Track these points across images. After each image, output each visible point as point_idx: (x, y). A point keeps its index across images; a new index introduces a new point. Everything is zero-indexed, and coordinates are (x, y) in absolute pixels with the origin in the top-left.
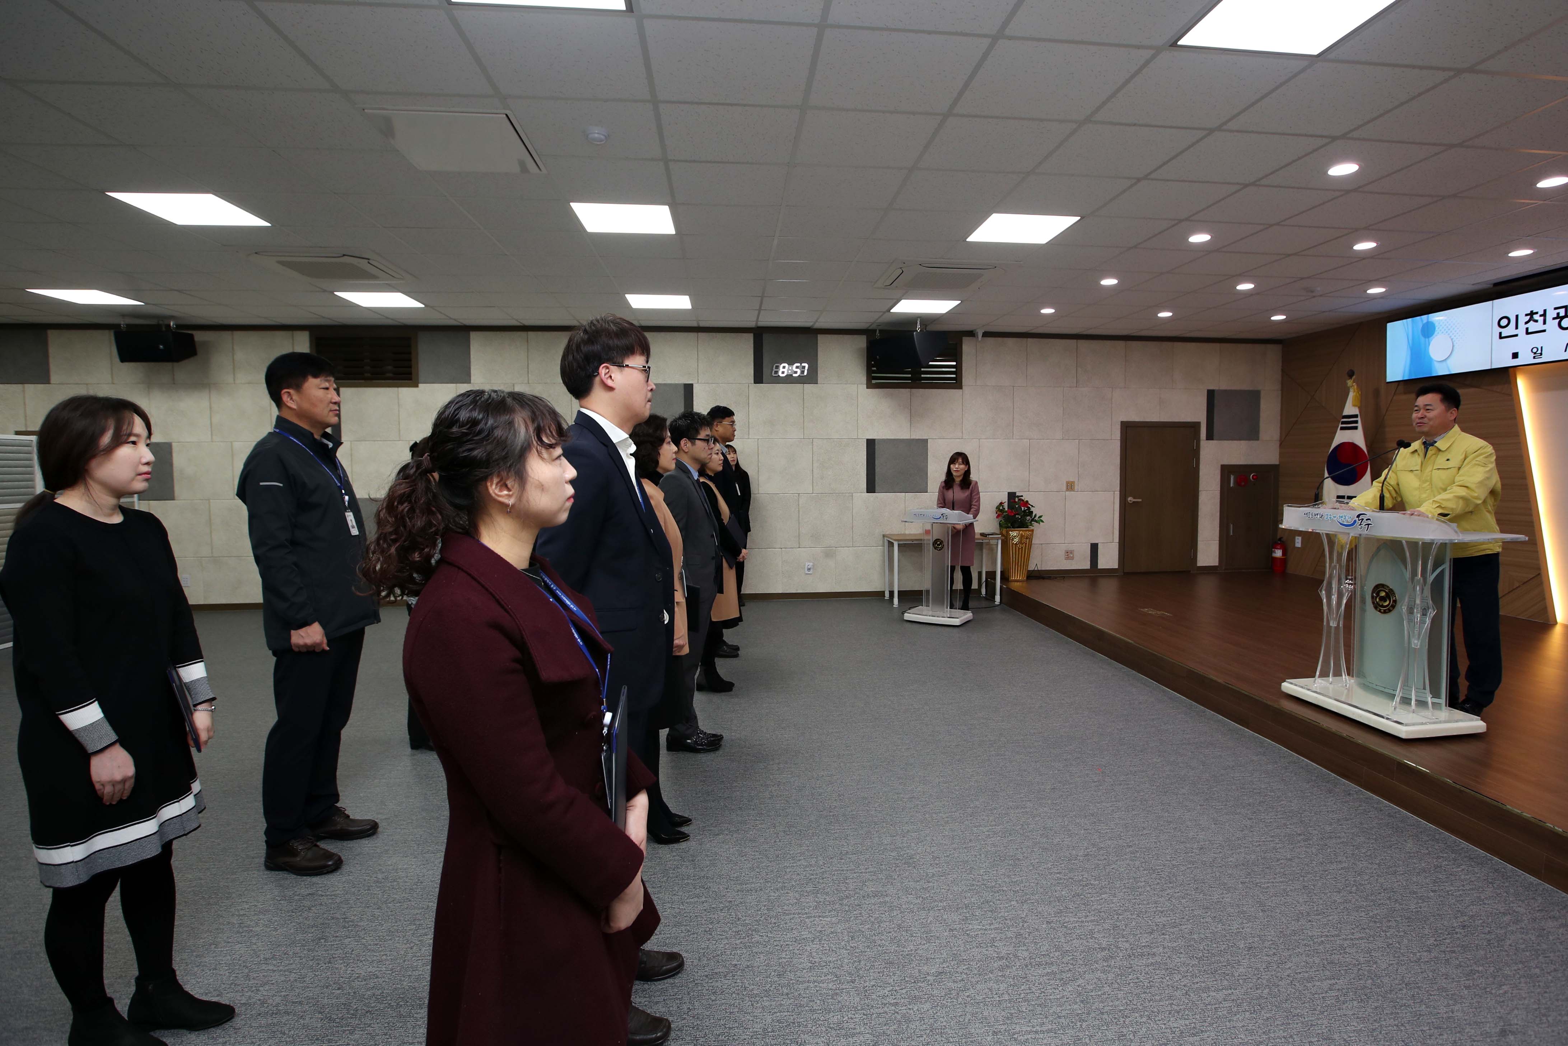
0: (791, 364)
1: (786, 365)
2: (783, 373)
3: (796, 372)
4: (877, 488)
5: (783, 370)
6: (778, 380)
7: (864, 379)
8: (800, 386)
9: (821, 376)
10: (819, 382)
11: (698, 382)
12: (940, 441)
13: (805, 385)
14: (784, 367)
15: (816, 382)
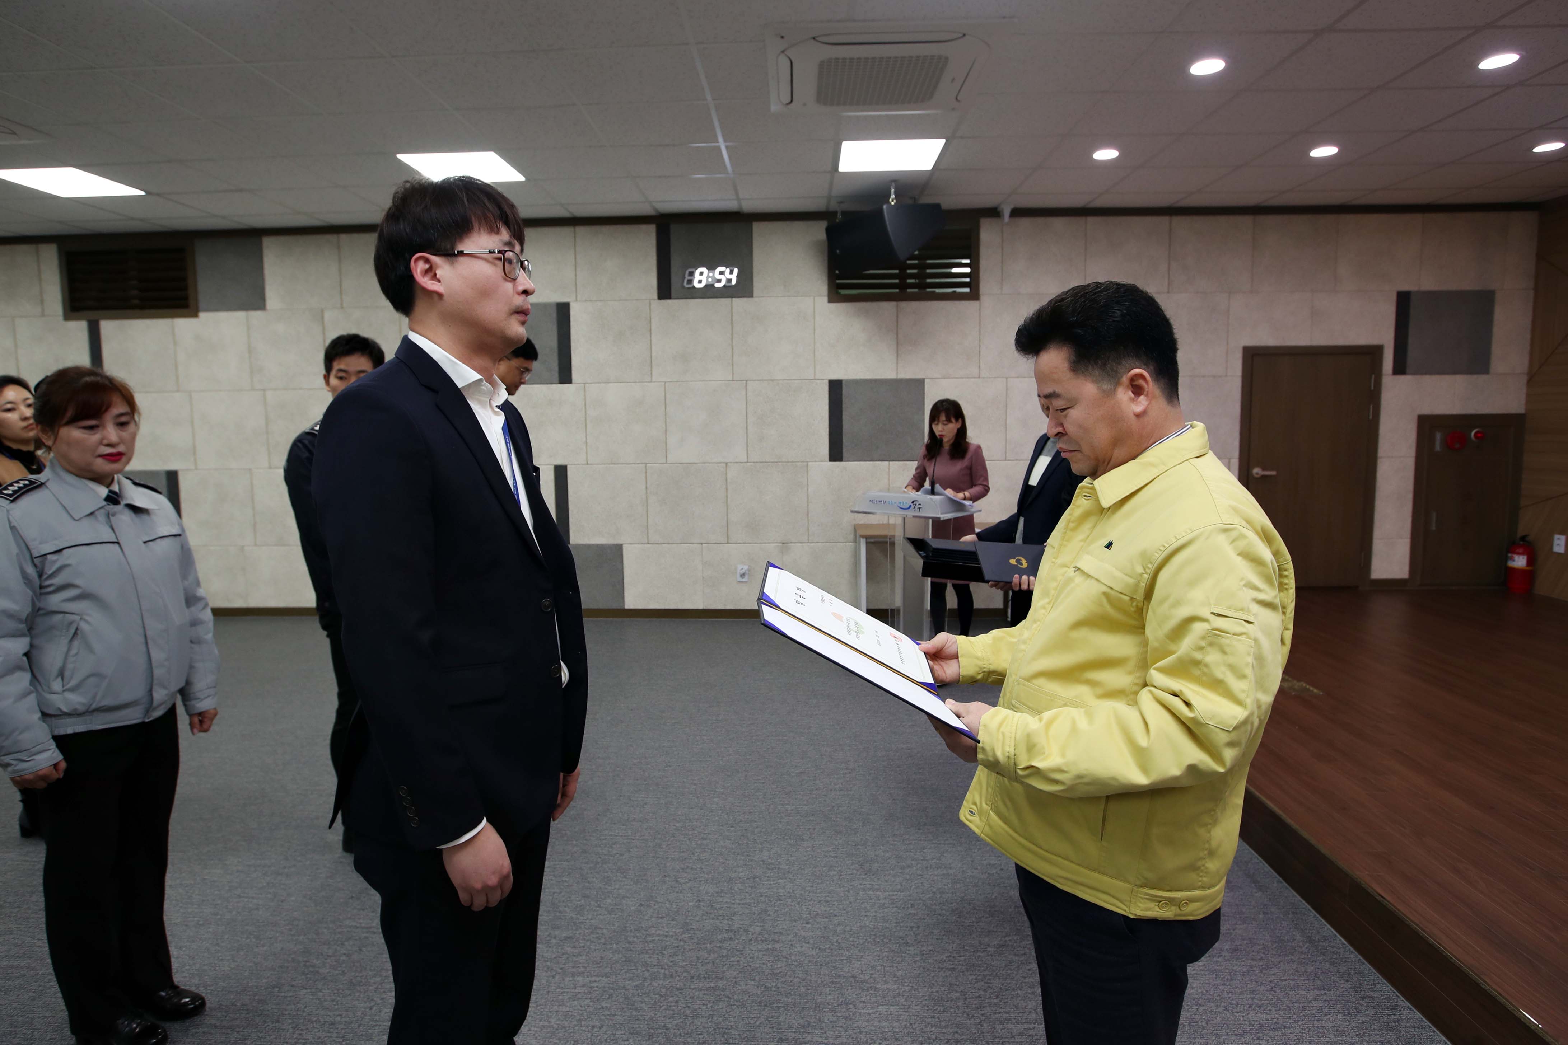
0: (711, 268)
1: (704, 270)
2: (700, 282)
3: (719, 281)
4: (845, 454)
5: (701, 278)
6: (693, 293)
7: (824, 288)
8: (726, 302)
9: (758, 284)
10: (755, 294)
11: (576, 300)
12: (944, 382)
13: (734, 299)
14: (701, 274)
15: (750, 295)
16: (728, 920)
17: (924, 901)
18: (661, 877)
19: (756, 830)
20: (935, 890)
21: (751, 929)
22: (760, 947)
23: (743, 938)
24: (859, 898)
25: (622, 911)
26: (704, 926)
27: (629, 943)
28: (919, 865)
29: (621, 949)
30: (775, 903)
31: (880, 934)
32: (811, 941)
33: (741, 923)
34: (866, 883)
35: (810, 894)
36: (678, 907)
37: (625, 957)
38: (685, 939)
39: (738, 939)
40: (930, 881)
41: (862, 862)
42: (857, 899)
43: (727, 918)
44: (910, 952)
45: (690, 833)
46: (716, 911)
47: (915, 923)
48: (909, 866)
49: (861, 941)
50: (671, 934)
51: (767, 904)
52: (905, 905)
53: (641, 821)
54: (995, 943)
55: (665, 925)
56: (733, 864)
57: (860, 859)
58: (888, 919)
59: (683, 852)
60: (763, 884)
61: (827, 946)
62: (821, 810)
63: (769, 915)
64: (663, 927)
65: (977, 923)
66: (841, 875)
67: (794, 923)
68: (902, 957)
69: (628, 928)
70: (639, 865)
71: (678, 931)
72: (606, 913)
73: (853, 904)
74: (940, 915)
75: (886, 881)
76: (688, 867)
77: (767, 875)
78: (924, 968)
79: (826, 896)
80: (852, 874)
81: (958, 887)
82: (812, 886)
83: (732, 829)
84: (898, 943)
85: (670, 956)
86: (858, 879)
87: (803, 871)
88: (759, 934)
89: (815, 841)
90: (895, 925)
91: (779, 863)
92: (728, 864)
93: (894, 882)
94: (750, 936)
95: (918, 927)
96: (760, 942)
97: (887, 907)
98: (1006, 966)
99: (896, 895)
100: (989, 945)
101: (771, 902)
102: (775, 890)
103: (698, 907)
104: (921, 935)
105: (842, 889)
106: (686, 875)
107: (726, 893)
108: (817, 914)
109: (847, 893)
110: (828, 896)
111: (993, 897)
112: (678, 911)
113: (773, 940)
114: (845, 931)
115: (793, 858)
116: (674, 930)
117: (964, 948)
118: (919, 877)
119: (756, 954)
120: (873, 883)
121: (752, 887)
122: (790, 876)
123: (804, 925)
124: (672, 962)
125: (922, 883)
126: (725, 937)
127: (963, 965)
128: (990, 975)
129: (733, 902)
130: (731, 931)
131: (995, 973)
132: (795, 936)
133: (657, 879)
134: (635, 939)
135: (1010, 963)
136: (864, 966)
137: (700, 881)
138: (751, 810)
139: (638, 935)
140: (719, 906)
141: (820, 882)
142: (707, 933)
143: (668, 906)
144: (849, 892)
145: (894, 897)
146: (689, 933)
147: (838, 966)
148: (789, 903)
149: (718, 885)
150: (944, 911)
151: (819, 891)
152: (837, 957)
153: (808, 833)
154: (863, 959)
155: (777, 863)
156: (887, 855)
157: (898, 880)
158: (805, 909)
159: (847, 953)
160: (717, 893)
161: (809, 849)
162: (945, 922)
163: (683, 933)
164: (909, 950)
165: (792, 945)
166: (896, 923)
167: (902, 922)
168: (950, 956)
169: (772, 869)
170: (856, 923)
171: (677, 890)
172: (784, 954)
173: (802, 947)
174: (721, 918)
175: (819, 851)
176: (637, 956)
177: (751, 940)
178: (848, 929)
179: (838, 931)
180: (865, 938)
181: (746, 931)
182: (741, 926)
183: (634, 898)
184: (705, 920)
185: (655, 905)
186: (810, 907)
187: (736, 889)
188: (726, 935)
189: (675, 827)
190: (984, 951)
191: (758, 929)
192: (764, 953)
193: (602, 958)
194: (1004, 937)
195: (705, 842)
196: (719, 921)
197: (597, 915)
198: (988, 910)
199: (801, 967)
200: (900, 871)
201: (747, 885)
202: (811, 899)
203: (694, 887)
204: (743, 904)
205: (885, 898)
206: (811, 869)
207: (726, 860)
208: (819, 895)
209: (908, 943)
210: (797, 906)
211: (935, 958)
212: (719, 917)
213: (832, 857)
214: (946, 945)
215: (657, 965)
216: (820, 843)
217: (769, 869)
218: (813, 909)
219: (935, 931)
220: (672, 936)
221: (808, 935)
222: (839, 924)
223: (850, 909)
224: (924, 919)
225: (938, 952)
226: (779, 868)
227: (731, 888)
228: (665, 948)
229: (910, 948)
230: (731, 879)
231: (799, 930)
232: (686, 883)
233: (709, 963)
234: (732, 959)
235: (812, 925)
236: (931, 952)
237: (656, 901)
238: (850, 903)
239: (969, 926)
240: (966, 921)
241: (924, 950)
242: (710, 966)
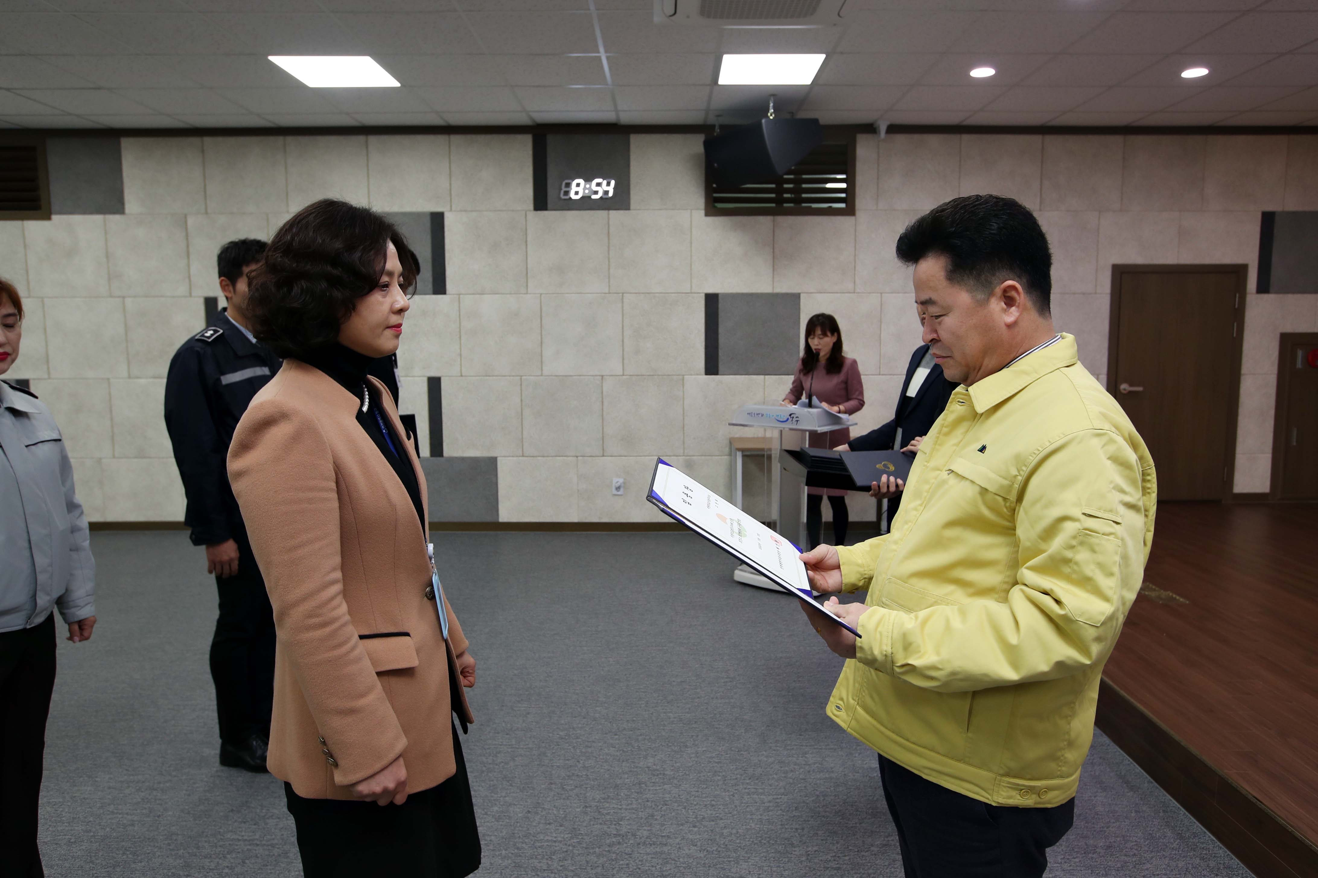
0: (588, 180)
1: (581, 181)
2: (577, 193)
3: (596, 193)
4: (721, 368)
5: (577, 189)
6: (570, 205)
7: (700, 201)
8: (602, 214)
9: (634, 197)
10: (632, 207)
11: (451, 210)
12: (819, 296)
13: (611, 212)
14: (578, 185)
15: (627, 207)
16: (615, 825)
17: (808, 803)
18: (547, 784)
19: (640, 738)
20: (818, 793)
21: (638, 833)
22: (648, 851)
23: (631, 842)
24: (744, 801)
25: (510, 818)
26: (592, 831)
27: (518, 848)
28: (802, 770)
29: (510, 855)
30: (661, 808)
31: (766, 836)
32: (699, 844)
33: (629, 827)
34: (749, 787)
35: (696, 799)
36: (565, 813)
37: (515, 862)
38: (574, 844)
39: (626, 843)
40: (812, 784)
41: (746, 767)
42: (742, 803)
43: (614, 823)
44: (796, 853)
45: (574, 741)
46: (603, 817)
47: (800, 825)
48: (792, 771)
49: (747, 843)
50: (560, 839)
51: (654, 808)
52: (790, 808)
53: (524, 730)
54: (878, 843)
55: (553, 831)
56: (618, 771)
57: (743, 765)
58: (774, 822)
59: (568, 760)
60: (649, 790)
61: (715, 848)
62: (703, 718)
63: (656, 820)
64: (551, 833)
65: (860, 823)
66: (725, 780)
67: (681, 827)
68: (788, 857)
69: (516, 835)
70: (525, 773)
71: (566, 836)
72: (493, 820)
73: (738, 807)
74: (824, 816)
75: (771, 786)
76: (573, 774)
77: (653, 781)
78: (810, 868)
79: (711, 801)
80: (736, 779)
81: (841, 790)
82: (698, 791)
83: (617, 737)
84: (783, 844)
85: (560, 860)
86: (743, 784)
87: (688, 777)
88: (647, 838)
89: (698, 748)
90: (780, 827)
91: (664, 769)
92: (614, 771)
93: (777, 785)
94: (638, 840)
95: (803, 829)
96: (648, 846)
97: (772, 810)
98: (889, 865)
99: (781, 798)
100: (872, 845)
101: (658, 807)
102: (661, 796)
103: (586, 813)
104: (806, 836)
105: (727, 793)
106: (572, 782)
107: (613, 799)
108: (704, 818)
109: (732, 797)
110: (714, 800)
111: (875, 799)
112: (565, 817)
113: (661, 844)
114: (731, 834)
115: (678, 764)
116: (562, 836)
117: (848, 848)
118: (802, 781)
119: (645, 857)
120: (758, 787)
121: (638, 793)
122: (675, 781)
123: (691, 829)
124: (561, 866)
125: (805, 787)
126: (613, 842)
127: (848, 864)
128: (874, 874)
129: (620, 807)
130: (619, 835)
131: (879, 872)
132: (683, 839)
133: (543, 786)
134: (524, 845)
135: (894, 861)
136: (751, 867)
137: (586, 788)
138: (634, 719)
139: (526, 841)
140: (606, 811)
141: (705, 786)
142: (596, 838)
143: (555, 812)
144: (734, 796)
145: (777, 801)
146: (578, 838)
147: (725, 867)
148: (675, 808)
149: (604, 791)
150: (828, 814)
151: (704, 795)
152: (725, 858)
153: (692, 740)
154: (749, 860)
155: (662, 769)
156: (771, 760)
157: (781, 784)
158: (691, 814)
159: (734, 855)
160: (604, 799)
161: (693, 756)
162: (829, 823)
163: (572, 838)
164: (795, 851)
165: (679, 848)
166: (782, 825)
167: (787, 824)
168: (835, 856)
169: (657, 775)
170: (742, 825)
171: (564, 796)
172: (673, 856)
173: (689, 849)
174: (608, 823)
175: (703, 757)
176: (527, 861)
177: (639, 844)
178: (734, 831)
179: (724, 834)
180: (751, 840)
181: (634, 835)
182: (629, 831)
183: (522, 805)
184: (593, 825)
185: (542, 812)
186: (696, 811)
187: (622, 795)
188: (614, 840)
189: (558, 736)
190: (867, 851)
191: (646, 833)
192: (653, 856)
193: (491, 864)
194: (887, 837)
195: (590, 750)
196: (606, 826)
197: (484, 823)
198: (871, 811)
199: (690, 868)
200: (783, 775)
201: (633, 791)
202: (697, 804)
203: (581, 794)
204: (629, 809)
205: (770, 802)
206: (695, 775)
207: (612, 767)
208: (704, 800)
209: (793, 844)
210: (684, 810)
211: (821, 858)
212: (606, 822)
213: (716, 763)
214: (831, 845)
215: (547, 870)
216: (704, 749)
217: (654, 775)
218: (699, 813)
219: (820, 832)
220: (560, 842)
221: (696, 837)
222: (725, 827)
223: (735, 812)
224: (809, 821)
225: (823, 852)
226: (664, 774)
227: (617, 794)
228: (554, 853)
229: (796, 849)
230: (617, 786)
231: (686, 833)
232: (572, 790)
233: (598, 866)
234: (621, 862)
235: (699, 828)
236: (817, 852)
237: (543, 808)
238: (736, 806)
239: (852, 827)
240: (849, 822)
241: (809, 851)
242: (599, 870)
